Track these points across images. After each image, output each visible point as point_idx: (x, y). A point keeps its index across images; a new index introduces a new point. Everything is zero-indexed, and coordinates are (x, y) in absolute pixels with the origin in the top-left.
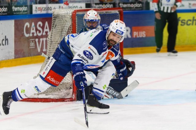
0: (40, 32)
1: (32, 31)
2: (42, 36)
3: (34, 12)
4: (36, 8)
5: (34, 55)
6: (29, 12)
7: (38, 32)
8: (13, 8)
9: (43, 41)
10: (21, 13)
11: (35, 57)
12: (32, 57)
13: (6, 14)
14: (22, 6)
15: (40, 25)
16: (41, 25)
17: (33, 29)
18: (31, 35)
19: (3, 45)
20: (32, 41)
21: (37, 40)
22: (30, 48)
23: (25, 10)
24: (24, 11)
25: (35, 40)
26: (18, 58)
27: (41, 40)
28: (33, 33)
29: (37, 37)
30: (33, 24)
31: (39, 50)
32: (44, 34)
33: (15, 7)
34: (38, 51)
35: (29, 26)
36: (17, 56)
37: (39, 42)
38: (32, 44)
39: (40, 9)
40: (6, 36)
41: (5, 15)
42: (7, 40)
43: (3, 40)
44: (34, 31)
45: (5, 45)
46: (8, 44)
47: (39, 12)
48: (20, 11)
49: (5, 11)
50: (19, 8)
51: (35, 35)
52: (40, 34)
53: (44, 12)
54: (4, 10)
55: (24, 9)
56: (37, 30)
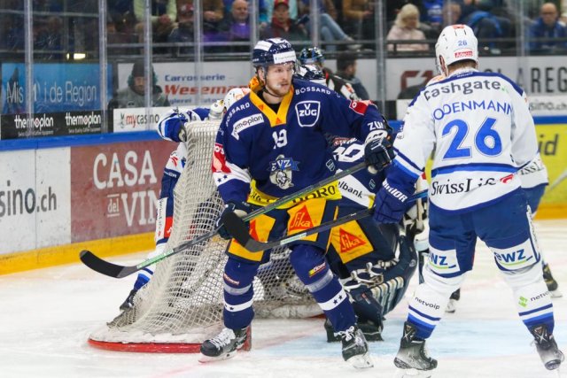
0: (131, 176)
1: (113, 175)
2: (137, 188)
3: (117, 129)
4: (122, 117)
5: (118, 235)
6: (105, 126)
7: (127, 176)
8: (67, 118)
9: (139, 199)
10: (86, 130)
11: (119, 238)
12: (114, 239)
13: (52, 132)
14: (88, 113)
15: (131, 160)
16: (135, 160)
17: (115, 170)
18: (111, 184)
19: (44, 209)
20: (114, 200)
21: (124, 196)
22: (108, 216)
23: (96, 122)
24: (93, 126)
25: (120, 197)
26: (79, 241)
27: (135, 195)
28: (115, 180)
29: (125, 189)
30: (115, 157)
31: (130, 222)
32: (142, 181)
33: (72, 115)
34: (127, 224)
35: (105, 163)
36: (77, 238)
37: (129, 201)
38: (113, 208)
39: (132, 120)
40: (50, 189)
41: (49, 135)
42: (52, 196)
43: (44, 197)
44: (118, 175)
45: (50, 209)
46: (55, 208)
47: (129, 128)
48: (83, 126)
49: (49, 125)
50: (81, 117)
51: (120, 184)
52: (131, 183)
53: (141, 128)
54: (45, 124)
55: (93, 119)
56: (124, 171)
